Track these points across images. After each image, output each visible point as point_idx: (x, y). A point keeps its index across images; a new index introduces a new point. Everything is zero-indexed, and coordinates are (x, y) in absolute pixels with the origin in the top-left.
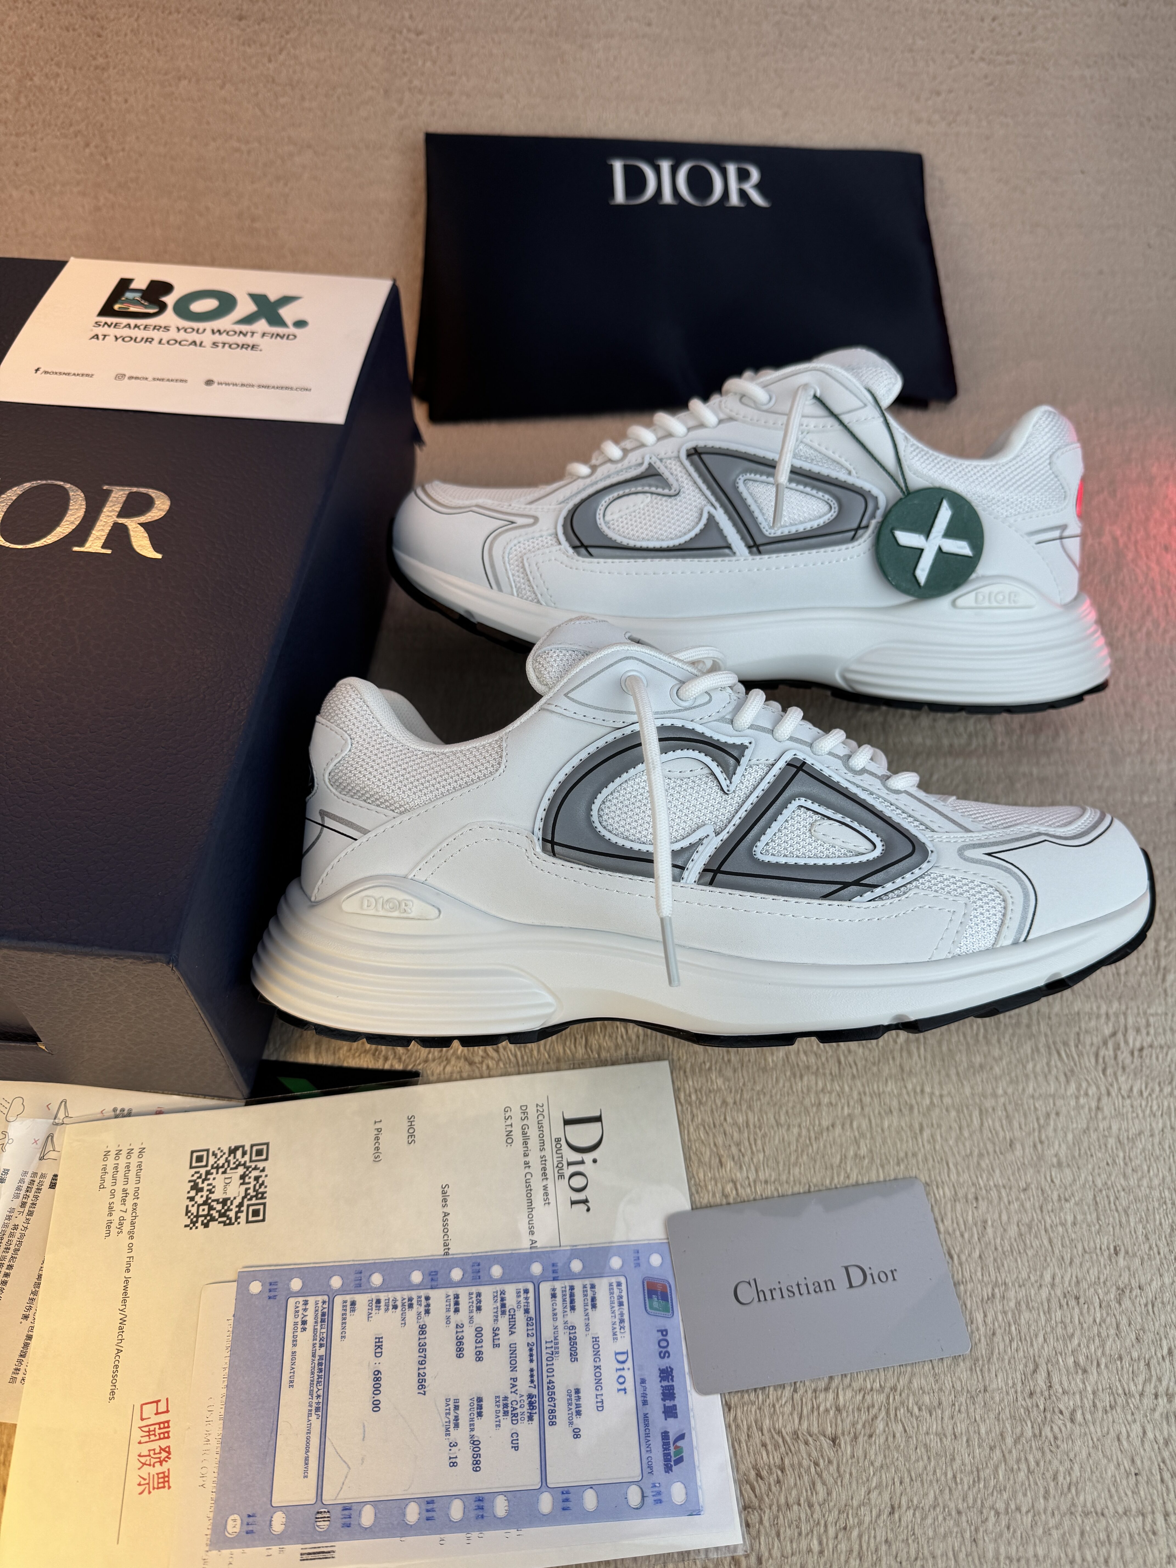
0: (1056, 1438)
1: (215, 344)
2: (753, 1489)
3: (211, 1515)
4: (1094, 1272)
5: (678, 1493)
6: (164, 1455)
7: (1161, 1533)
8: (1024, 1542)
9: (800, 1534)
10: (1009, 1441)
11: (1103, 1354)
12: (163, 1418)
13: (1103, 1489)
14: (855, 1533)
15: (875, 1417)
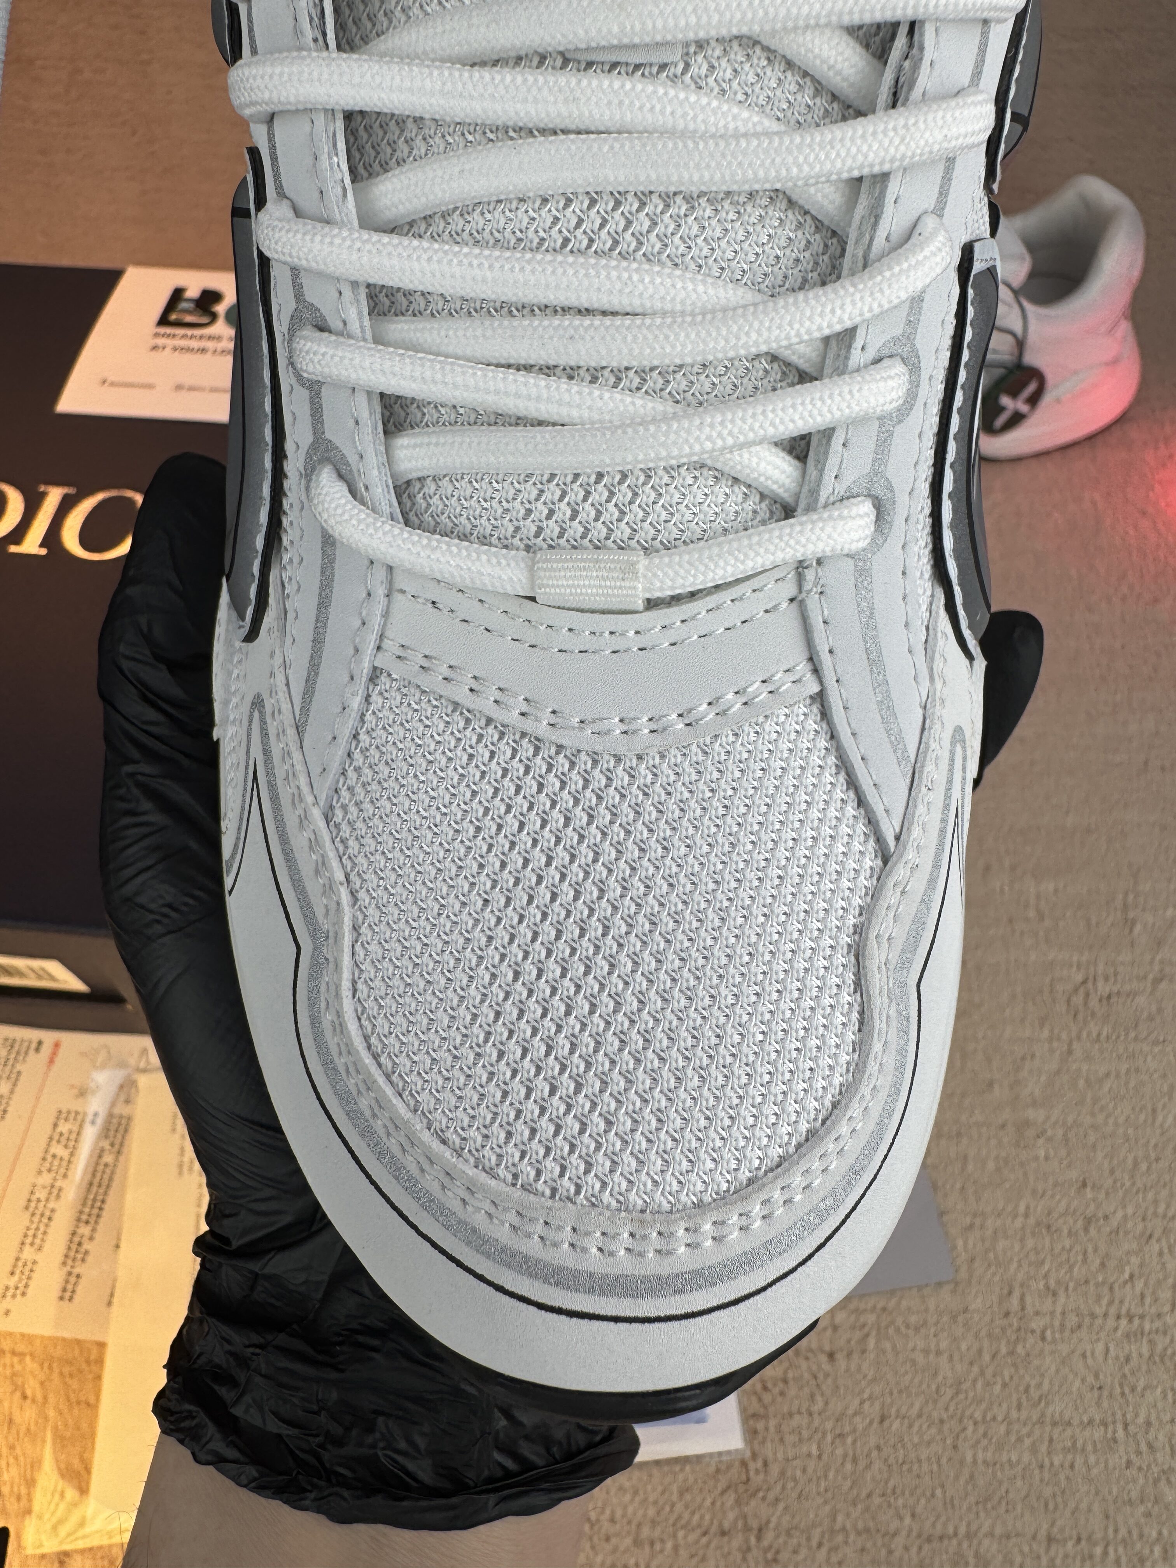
0: (1028, 1355)
2: (760, 1400)
4: (1063, 1204)
7: (1120, 1441)
8: (1000, 1447)
9: (801, 1440)
10: (987, 1357)
11: (1071, 1278)
13: (1069, 1402)
14: (849, 1440)
15: (867, 1335)
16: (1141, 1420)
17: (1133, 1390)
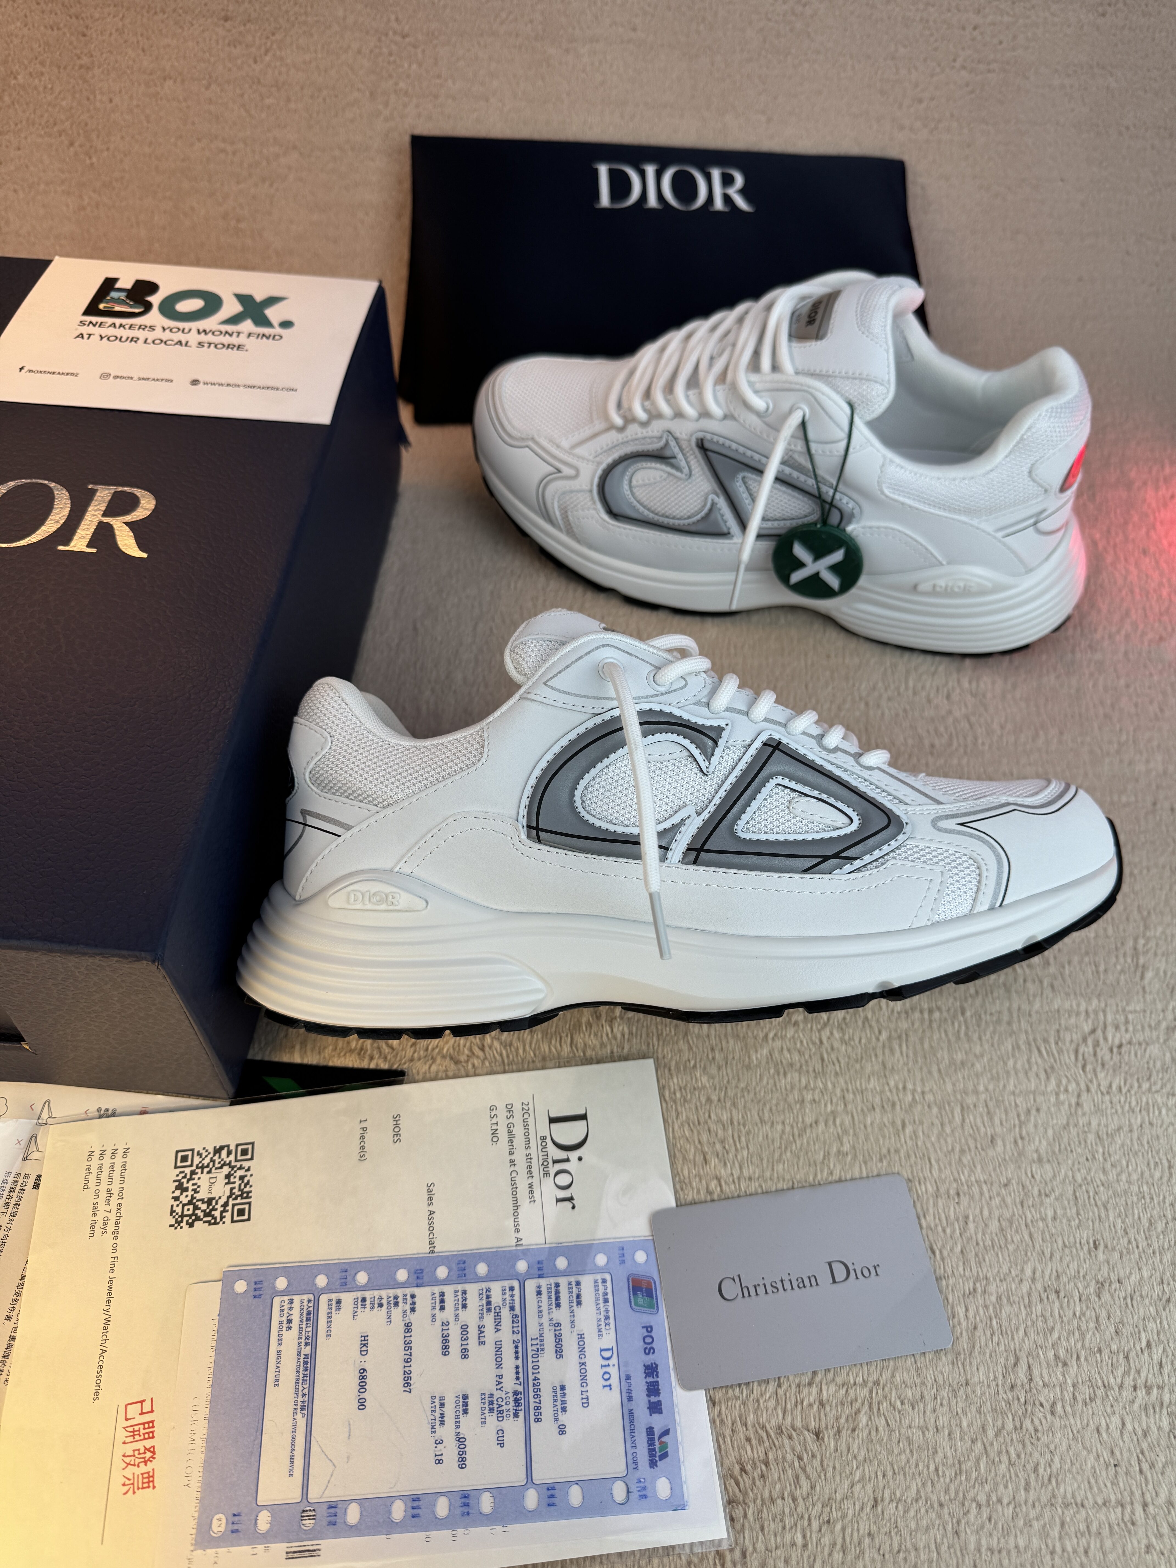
0: (1036, 1431)
1: (201, 345)
2: (737, 1484)
3: (196, 1515)
4: (1074, 1266)
5: (663, 1488)
6: (149, 1455)
7: (1139, 1523)
8: (1006, 1533)
9: (784, 1528)
10: (991, 1433)
11: (1083, 1347)
12: (147, 1418)
13: (1083, 1481)
14: (838, 1527)
15: (858, 1412)
16: (1162, 1499)
17: (1152, 1466)
